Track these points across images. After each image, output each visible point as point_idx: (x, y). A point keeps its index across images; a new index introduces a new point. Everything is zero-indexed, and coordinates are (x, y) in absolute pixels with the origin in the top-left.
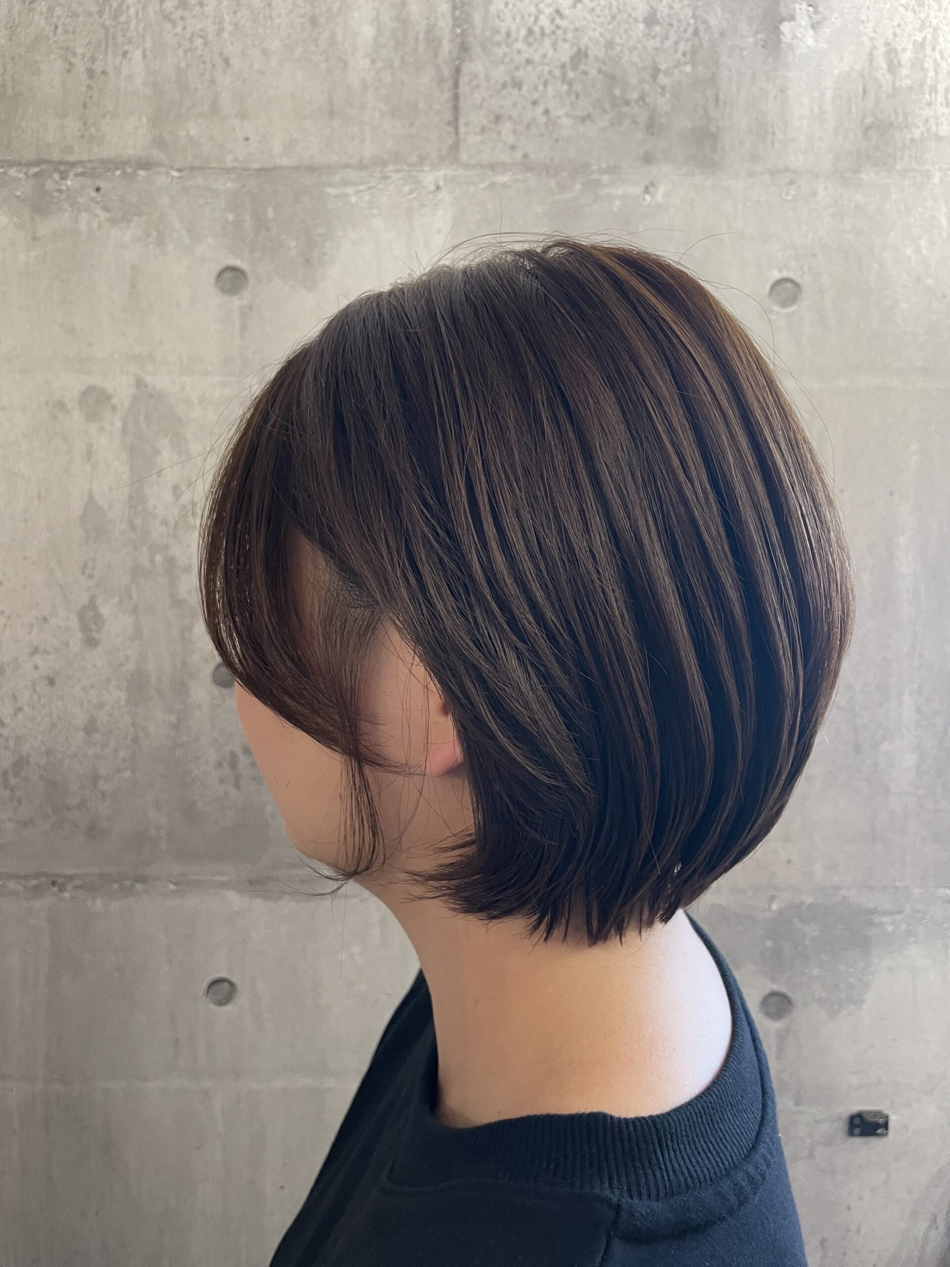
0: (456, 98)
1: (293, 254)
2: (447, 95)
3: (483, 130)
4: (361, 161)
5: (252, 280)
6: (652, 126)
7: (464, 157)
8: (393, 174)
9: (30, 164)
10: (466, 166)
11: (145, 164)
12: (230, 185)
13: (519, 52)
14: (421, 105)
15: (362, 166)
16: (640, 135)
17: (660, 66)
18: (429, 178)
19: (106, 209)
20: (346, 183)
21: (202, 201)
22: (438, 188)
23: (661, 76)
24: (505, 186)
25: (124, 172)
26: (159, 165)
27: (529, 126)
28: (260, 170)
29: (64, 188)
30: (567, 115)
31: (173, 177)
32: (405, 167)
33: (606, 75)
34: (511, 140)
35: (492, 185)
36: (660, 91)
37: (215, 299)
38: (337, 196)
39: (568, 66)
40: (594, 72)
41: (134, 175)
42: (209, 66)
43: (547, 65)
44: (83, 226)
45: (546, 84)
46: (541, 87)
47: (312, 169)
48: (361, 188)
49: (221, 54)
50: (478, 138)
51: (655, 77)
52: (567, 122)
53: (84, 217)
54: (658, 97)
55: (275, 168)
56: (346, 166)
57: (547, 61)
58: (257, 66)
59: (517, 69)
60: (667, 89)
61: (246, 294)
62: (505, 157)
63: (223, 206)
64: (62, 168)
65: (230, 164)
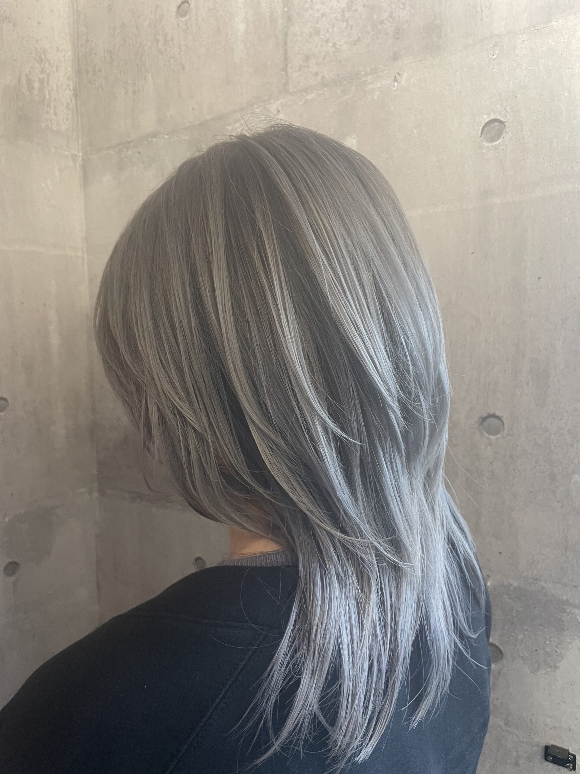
0: (286, 52)
2: (282, 51)
3: (300, 68)
4: (242, 106)
7: (291, 89)
9: (116, 146)
10: (292, 94)
11: (155, 135)
12: (187, 136)
14: (269, 63)
15: (242, 109)
16: (390, 42)
18: (274, 106)
19: (143, 162)
24: (312, 100)
25: (148, 141)
26: (161, 133)
28: (199, 125)
29: (127, 155)
30: (346, 43)
31: (166, 138)
32: (262, 104)
33: (368, 6)
34: (315, 69)
35: (306, 101)
39: (346, 9)
42: (176, 73)
43: (333, 13)
45: (333, 27)
46: (330, 30)
47: (220, 118)
49: (181, 64)
50: (298, 74)
52: (346, 47)
53: (135, 168)
55: (205, 122)
56: (235, 111)
57: (334, 10)
58: (195, 66)
59: (317, 22)
62: (312, 82)
64: (127, 145)
65: (187, 125)
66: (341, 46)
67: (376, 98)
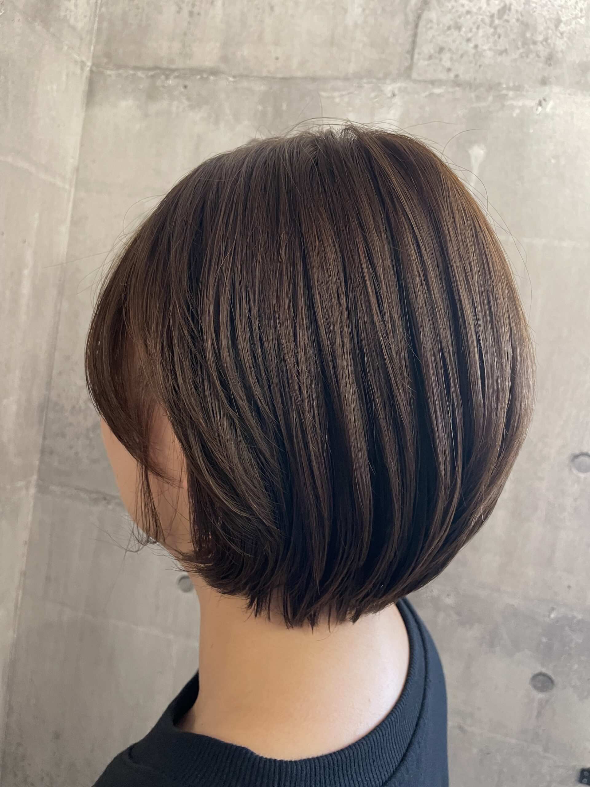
0: (415, 35)
2: (410, 33)
3: (430, 57)
4: (347, 75)
6: (550, 59)
7: (414, 75)
8: (365, 85)
9: (150, 69)
10: (415, 81)
11: (214, 72)
12: (263, 87)
13: (463, 6)
14: (391, 40)
15: (346, 79)
16: (541, 65)
17: (562, 19)
18: (388, 88)
19: (188, 99)
20: (334, 89)
21: (245, 97)
22: (394, 95)
23: (562, 25)
24: (439, 95)
25: (202, 78)
26: (223, 73)
27: (462, 56)
28: (282, 79)
29: (166, 85)
30: (490, 49)
31: (231, 81)
32: (374, 80)
33: (522, 23)
34: (448, 64)
35: (431, 94)
36: (559, 35)
38: (327, 98)
39: (496, 16)
40: (514, 21)
41: (207, 79)
42: (261, 11)
43: (481, 15)
44: (174, 109)
45: (478, 28)
46: (474, 30)
47: (314, 79)
48: (344, 93)
49: (270, 3)
50: (426, 63)
51: (557, 26)
52: (489, 54)
53: (175, 103)
54: (558, 38)
55: (292, 78)
56: (336, 78)
57: (481, 12)
58: (290, 12)
59: (460, 17)
60: (565, 34)
62: (443, 76)
63: (257, 100)
64: (167, 72)
65: (265, 74)
66: (484, 50)
67: (515, 115)
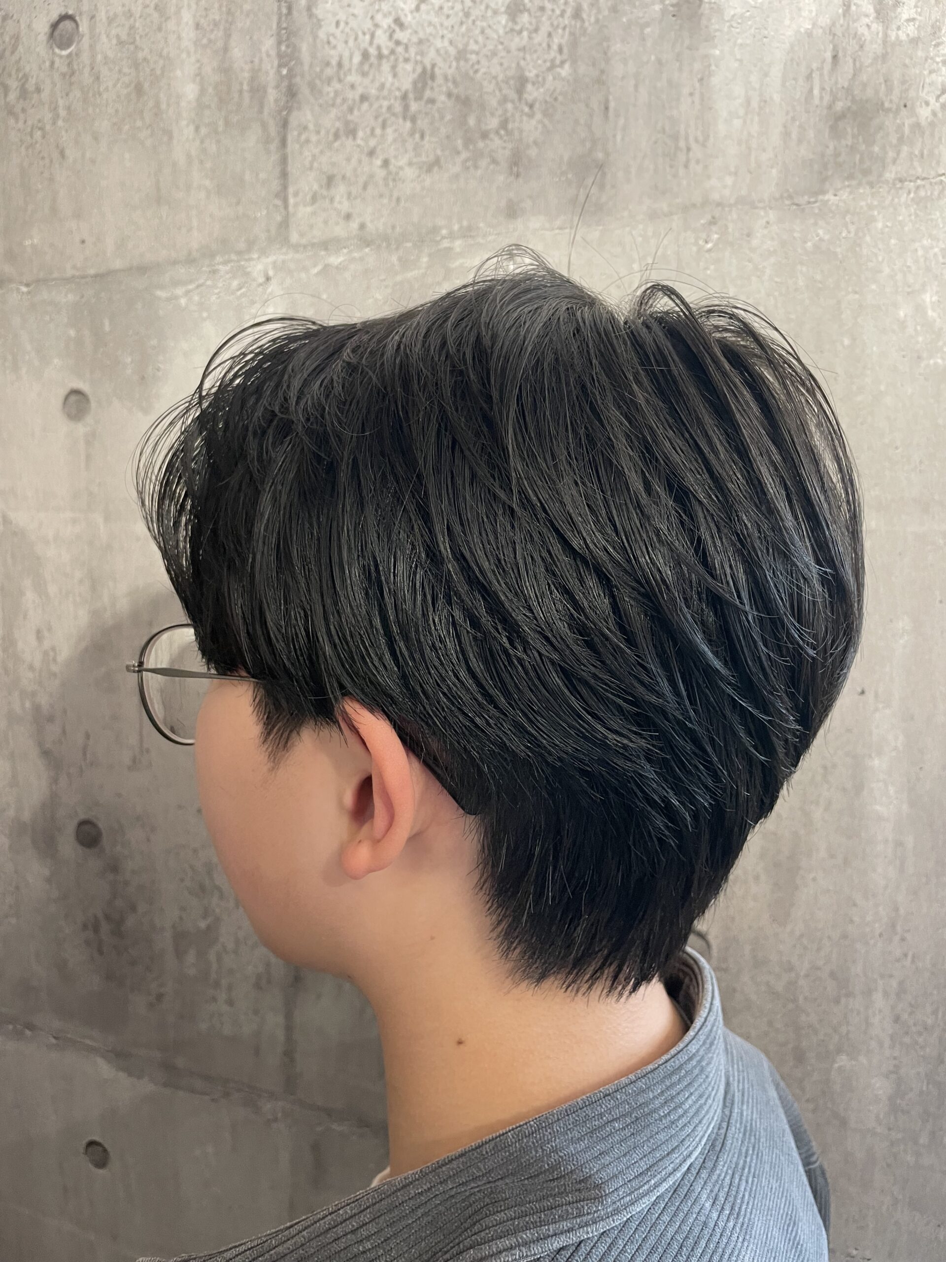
0: (284, 160)
1: (129, 372)
2: (275, 157)
3: (314, 199)
4: (190, 253)
5: (93, 404)
6: (517, 163)
7: (294, 237)
8: (221, 267)
10: (296, 248)
12: (71, 297)
13: (353, 86)
14: (248, 177)
16: (501, 178)
17: (527, 74)
18: (258, 267)
20: (176, 283)
21: (47, 318)
22: (268, 279)
23: (529, 87)
24: (339, 268)
27: (365, 187)
28: (96, 276)
30: (410, 164)
31: (23, 293)
32: (233, 257)
33: (458, 98)
34: (345, 207)
35: (327, 267)
36: (526, 109)
37: (62, 427)
38: (168, 300)
39: (411, 96)
40: (443, 98)
42: (47, 161)
43: (385, 98)
45: (384, 126)
46: (378, 131)
47: (142, 269)
48: (191, 287)
49: (57, 146)
50: (309, 209)
51: (520, 91)
52: (409, 173)
54: (525, 118)
55: (110, 273)
56: (175, 263)
57: (385, 92)
58: (88, 155)
59: (351, 110)
60: (537, 106)
61: (89, 419)
62: (339, 231)
63: (66, 320)
65: (70, 272)
66: (401, 168)
